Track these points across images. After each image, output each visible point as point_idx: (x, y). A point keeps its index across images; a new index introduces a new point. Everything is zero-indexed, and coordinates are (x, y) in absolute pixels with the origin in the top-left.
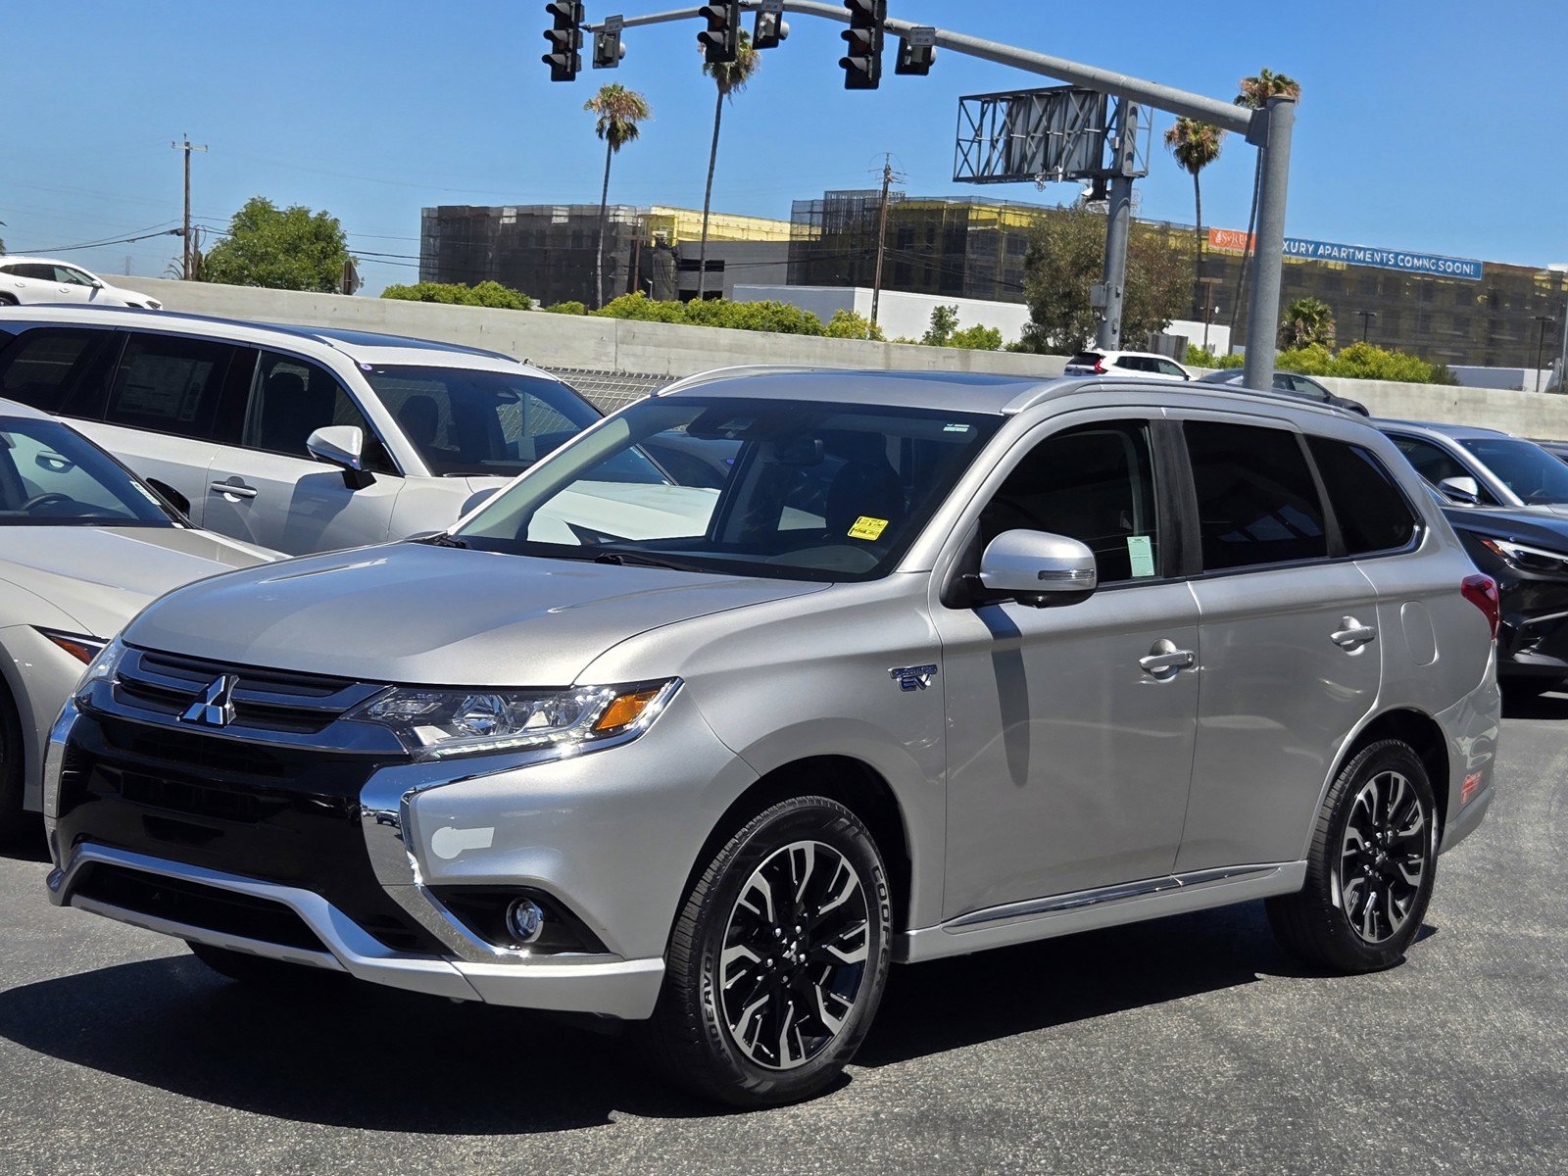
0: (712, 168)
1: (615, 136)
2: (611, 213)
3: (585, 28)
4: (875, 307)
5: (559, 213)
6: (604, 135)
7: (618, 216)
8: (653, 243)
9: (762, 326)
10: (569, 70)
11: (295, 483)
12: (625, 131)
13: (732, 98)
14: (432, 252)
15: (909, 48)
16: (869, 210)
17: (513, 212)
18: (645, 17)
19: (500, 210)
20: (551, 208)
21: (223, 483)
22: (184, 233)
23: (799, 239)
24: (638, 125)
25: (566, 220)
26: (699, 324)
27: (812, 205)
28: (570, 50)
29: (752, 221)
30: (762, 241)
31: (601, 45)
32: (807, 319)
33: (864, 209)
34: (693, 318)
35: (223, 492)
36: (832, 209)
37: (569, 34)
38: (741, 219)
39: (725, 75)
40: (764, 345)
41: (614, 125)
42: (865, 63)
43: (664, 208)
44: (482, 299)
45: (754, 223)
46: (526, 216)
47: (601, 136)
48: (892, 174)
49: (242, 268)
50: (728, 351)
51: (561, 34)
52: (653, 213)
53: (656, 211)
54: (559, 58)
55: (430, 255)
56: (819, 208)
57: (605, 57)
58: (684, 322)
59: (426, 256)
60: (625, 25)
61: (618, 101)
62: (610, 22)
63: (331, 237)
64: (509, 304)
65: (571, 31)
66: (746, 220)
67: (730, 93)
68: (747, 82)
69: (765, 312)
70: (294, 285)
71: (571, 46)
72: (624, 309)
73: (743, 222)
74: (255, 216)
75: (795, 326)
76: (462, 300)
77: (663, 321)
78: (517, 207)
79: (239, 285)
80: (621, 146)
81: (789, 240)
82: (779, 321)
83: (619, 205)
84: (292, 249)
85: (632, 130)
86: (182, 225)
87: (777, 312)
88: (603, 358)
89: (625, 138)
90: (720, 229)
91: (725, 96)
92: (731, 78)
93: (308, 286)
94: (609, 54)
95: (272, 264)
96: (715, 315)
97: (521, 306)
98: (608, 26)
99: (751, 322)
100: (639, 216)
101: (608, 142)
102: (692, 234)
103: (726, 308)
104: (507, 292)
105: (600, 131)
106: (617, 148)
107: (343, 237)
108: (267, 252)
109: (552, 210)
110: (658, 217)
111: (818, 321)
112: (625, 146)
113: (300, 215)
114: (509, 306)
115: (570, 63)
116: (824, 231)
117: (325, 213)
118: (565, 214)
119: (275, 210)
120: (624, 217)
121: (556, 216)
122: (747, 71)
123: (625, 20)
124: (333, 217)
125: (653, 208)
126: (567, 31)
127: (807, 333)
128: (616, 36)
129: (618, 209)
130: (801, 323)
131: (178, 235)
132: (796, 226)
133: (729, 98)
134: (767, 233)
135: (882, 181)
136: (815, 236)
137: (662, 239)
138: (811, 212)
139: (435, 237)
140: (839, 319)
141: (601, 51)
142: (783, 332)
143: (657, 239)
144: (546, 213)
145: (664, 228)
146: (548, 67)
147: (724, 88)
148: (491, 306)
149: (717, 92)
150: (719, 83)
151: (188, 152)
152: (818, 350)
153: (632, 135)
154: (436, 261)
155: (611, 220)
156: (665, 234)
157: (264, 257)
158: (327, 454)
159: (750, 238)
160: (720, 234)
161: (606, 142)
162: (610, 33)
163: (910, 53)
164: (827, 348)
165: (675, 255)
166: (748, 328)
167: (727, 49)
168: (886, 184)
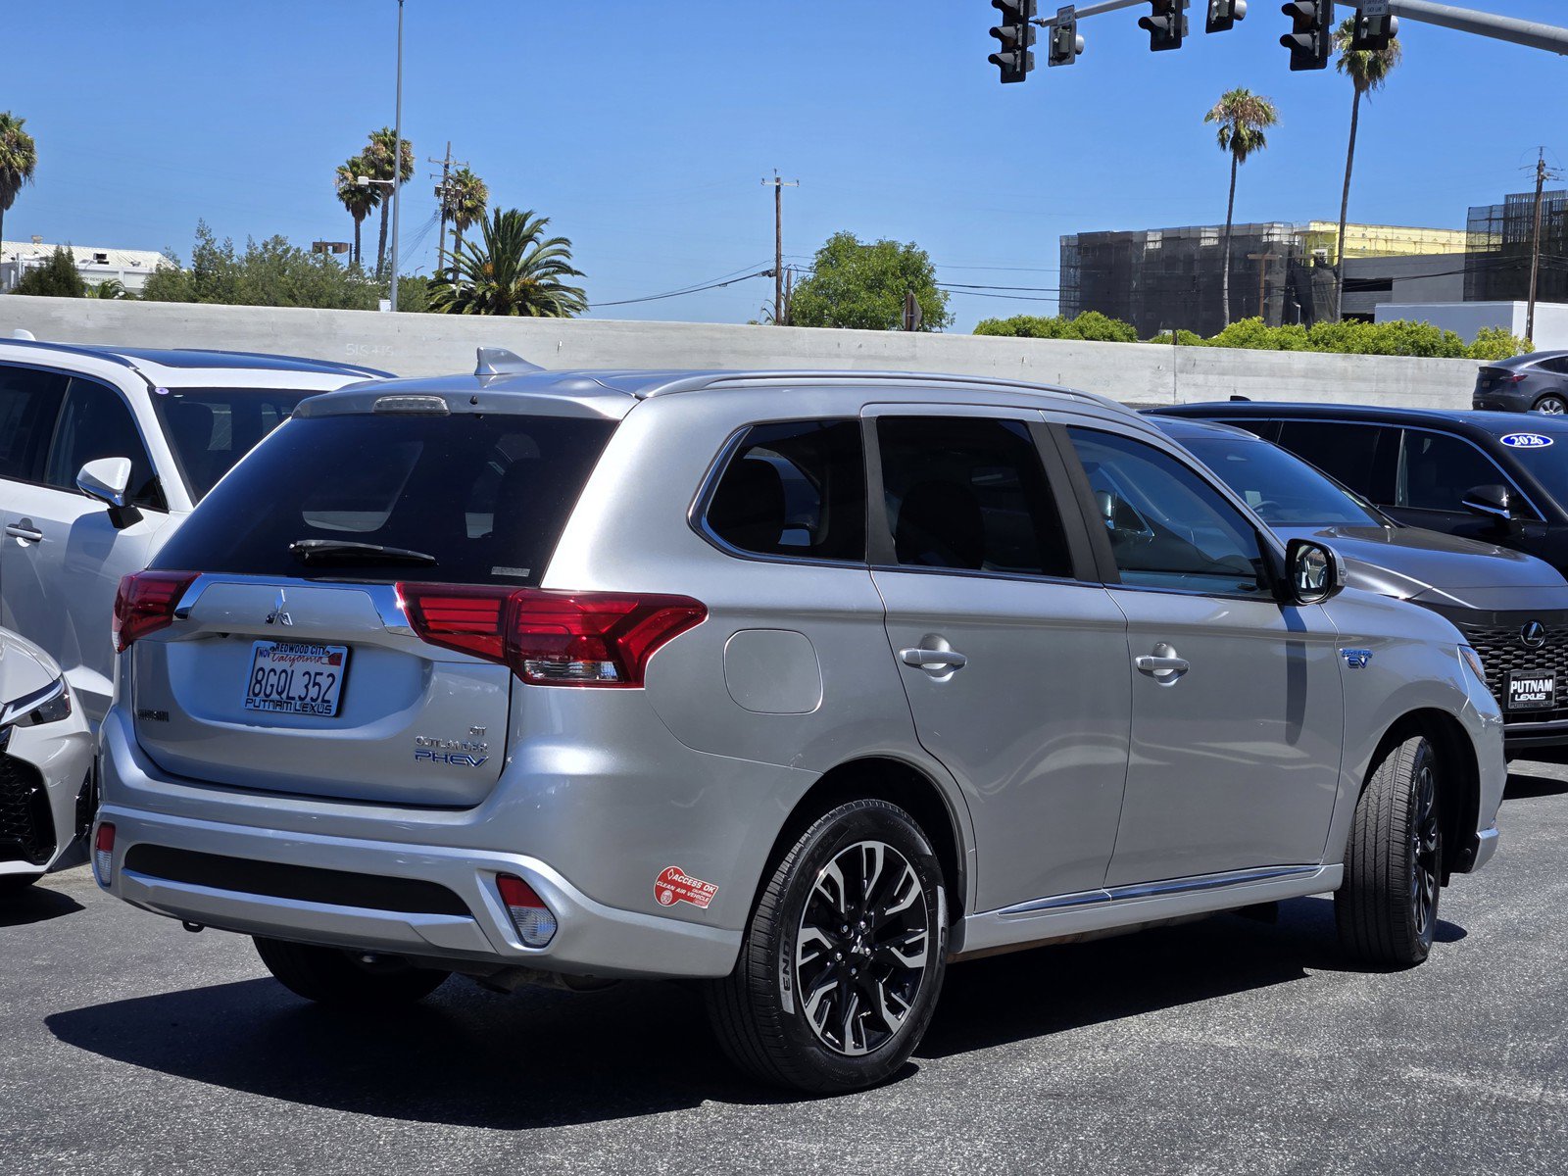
0: (1348, 175)
1: (1239, 147)
2: (1265, 232)
3: (1037, 22)
4: (1530, 322)
5: (1208, 235)
6: (1228, 145)
7: (1274, 234)
8: (1312, 263)
9: (1396, 348)
10: (1018, 69)
11: (72, 523)
12: (1251, 140)
13: (1371, 96)
14: (1073, 284)
15: (1365, 19)
16: (1557, 213)
17: (1158, 237)
18: (1097, 5)
19: (1145, 234)
20: (1198, 229)
21: (16, 526)
22: (776, 273)
23: (1476, 251)
24: (1266, 132)
25: (1216, 242)
26: (1322, 350)
27: (1491, 212)
28: (1019, 48)
29: (1426, 232)
30: (1437, 255)
31: (1056, 40)
32: (1447, 339)
33: (1551, 212)
34: (1316, 343)
35: (16, 536)
36: (1512, 215)
37: (1017, 30)
38: (1413, 232)
39: (1362, 71)
40: (1346, 370)
41: (1237, 134)
42: (1311, 39)
43: (1324, 223)
44: (1081, 331)
45: (1429, 235)
46: (1171, 239)
47: (1224, 146)
48: (1546, 170)
49: (821, 308)
50: (1303, 377)
51: (1009, 31)
52: (1311, 229)
53: (1315, 227)
54: (1008, 57)
55: (1071, 287)
56: (1498, 214)
57: (1060, 53)
58: (1306, 347)
59: (1065, 288)
60: (1077, 16)
61: (1242, 106)
62: (1062, 13)
63: (919, 269)
64: (1112, 336)
65: (1019, 26)
66: (1419, 232)
67: (1368, 91)
68: (1386, 78)
69: (1398, 332)
70: (877, 324)
71: (1020, 43)
72: (1238, 336)
73: (1415, 234)
74: (838, 252)
75: (1433, 347)
76: (1059, 333)
77: (1282, 348)
78: (1162, 231)
79: (819, 326)
80: (1248, 156)
81: (1464, 251)
82: (1414, 342)
83: (1273, 223)
84: (876, 284)
85: (1258, 138)
86: (772, 266)
87: (1412, 332)
88: (1160, 390)
89: (1251, 147)
90: (1389, 244)
91: (1363, 95)
92: (1369, 74)
93: (893, 324)
94: (1064, 49)
95: (854, 302)
96: (1341, 339)
97: (1125, 338)
98: (1061, 17)
99: (1381, 344)
100: (1296, 233)
101: (1232, 154)
102: (1357, 250)
103: (1353, 331)
104: (1110, 323)
105: (1223, 142)
106: (1243, 159)
107: (932, 270)
108: (848, 290)
109: (1200, 232)
110: (1316, 234)
111: (1460, 341)
112: (1252, 157)
113: (886, 249)
114: (1112, 338)
115: (1019, 61)
116: (1505, 239)
117: (913, 245)
118: (1215, 235)
119: (860, 245)
120: (1280, 236)
121: (1205, 238)
122: (1387, 66)
123: (1077, 10)
124: (921, 250)
125: (1312, 224)
126: (1016, 26)
127: (1447, 355)
128: (1071, 28)
129: (1272, 227)
130: (1440, 342)
131: (770, 276)
132: (1473, 235)
133: (1368, 96)
134: (1444, 245)
135: (1536, 179)
136: (1495, 245)
137: (1322, 258)
138: (1490, 219)
139: (1076, 268)
140: (1484, 338)
141: (1056, 47)
142: (1419, 355)
143: (1316, 259)
144: (1193, 235)
145: (1324, 246)
146: (997, 69)
147: (1361, 85)
148: (1092, 339)
149: (1353, 90)
150: (1356, 82)
151: (778, 189)
152: (1409, 372)
153: (1259, 144)
154: (1078, 293)
155: (1265, 239)
156: (1325, 251)
157: (844, 295)
158: (99, 491)
159: (1424, 252)
160: (1389, 249)
161: (1230, 154)
162: (1064, 26)
163: (1366, 25)
164: (1420, 368)
165: (1336, 275)
166: (1378, 352)
167: (1172, 35)
168: (1540, 183)
